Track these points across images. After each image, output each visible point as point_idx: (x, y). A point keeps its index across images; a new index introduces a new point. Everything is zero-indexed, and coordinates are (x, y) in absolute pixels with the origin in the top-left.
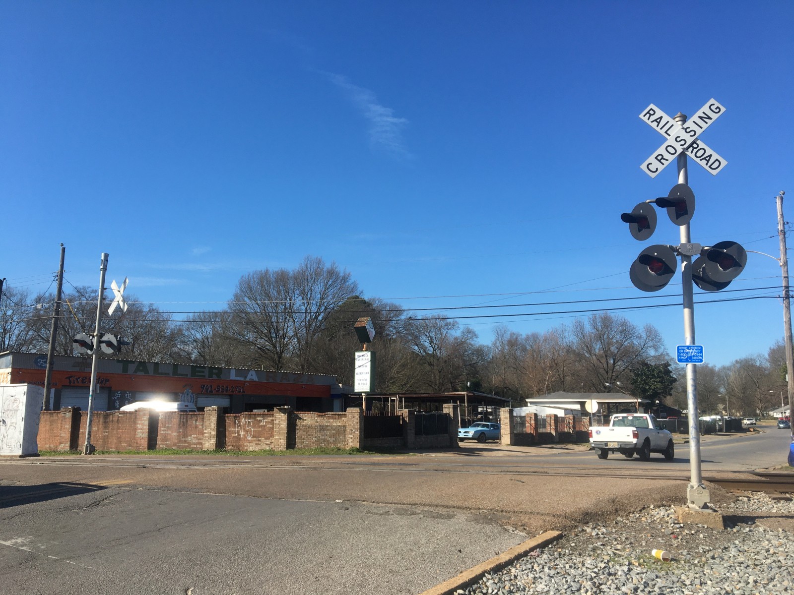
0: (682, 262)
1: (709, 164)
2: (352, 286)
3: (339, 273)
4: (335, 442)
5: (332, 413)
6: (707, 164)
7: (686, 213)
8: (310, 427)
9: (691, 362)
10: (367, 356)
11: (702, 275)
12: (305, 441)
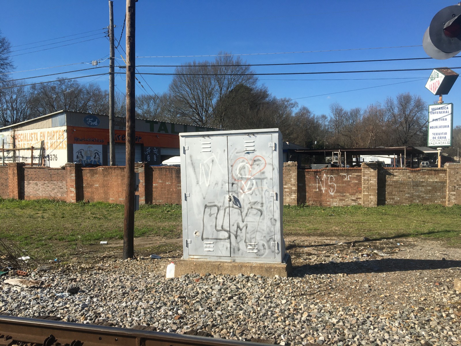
4: (430, 199)
8: (402, 184)
12: (396, 197)
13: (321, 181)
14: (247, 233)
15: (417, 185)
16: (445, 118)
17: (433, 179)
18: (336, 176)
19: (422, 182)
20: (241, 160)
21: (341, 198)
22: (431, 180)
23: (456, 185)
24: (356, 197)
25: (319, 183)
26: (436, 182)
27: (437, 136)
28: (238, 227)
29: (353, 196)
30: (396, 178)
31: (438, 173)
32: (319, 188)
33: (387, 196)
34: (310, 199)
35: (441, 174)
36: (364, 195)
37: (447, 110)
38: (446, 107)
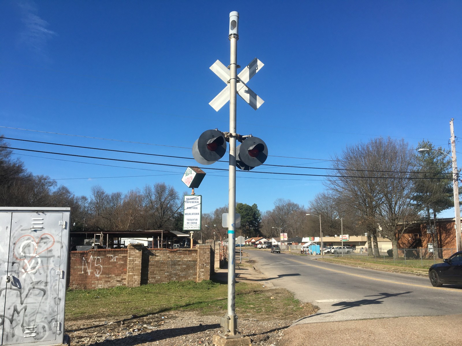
8: (162, 263)
12: (157, 276)
13: (87, 262)
14: (25, 316)
15: (175, 264)
16: (196, 207)
17: (187, 258)
18: (103, 257)
19: (179, 261)
20: (26, 237)
21: (107, 279)
22: (186, 259)
23: (204, 263)
24: (121, 277)
25: (85, 265)
26: (190, 261)
27: (190, 222)
28: (15, 310)
29: (118, 277)
30: (158, 258)
31: (191, 253)
32: (85, 270)
33: (149, 276)
34: (74, 282)
35: (193, 254)
36: (129, 276)
37: (198, 201)
38: (197, 198)
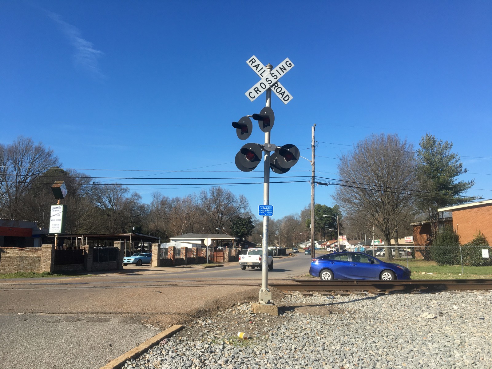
0: (265, 155)
1: (283, 97)
2: (54, 160)
3: (44, 150)
4: (31, 268)
5: (30, 248)
6: (282, 97)
7: (269, 125)
8: (12, 258)
9: (266, 215)
10: (61, 208)
11: (275, 163)
15: (22, 259)
16: (59, 214)
19: (26, 257)
23: (46, 259)
27: (54, 226)
30: (9, 254)
31: (37, 251)
